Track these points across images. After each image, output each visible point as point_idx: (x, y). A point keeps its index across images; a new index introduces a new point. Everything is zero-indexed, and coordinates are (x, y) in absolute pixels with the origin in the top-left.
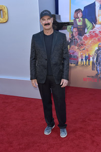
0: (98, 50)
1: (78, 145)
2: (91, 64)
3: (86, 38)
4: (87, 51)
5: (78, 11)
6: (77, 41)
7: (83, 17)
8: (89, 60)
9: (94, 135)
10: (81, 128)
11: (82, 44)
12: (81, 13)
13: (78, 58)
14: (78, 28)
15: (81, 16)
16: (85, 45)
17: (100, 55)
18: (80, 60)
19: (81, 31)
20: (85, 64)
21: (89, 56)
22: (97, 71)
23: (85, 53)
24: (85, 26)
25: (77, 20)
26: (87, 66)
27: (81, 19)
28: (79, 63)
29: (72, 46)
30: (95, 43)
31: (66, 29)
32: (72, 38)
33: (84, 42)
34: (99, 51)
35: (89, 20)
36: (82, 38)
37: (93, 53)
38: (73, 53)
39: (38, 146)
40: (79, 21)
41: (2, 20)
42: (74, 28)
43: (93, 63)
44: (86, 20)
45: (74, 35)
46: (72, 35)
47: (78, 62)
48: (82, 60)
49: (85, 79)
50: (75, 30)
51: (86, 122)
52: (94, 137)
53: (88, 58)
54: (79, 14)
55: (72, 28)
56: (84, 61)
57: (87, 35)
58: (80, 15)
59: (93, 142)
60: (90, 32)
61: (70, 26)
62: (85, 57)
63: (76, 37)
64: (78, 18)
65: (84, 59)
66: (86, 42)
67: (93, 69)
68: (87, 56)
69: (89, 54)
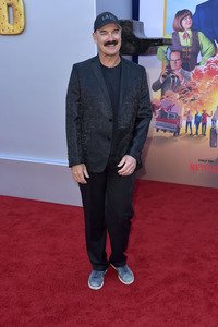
1: (177, 313)
2: (208, 132)
3: (199, 75)
4: (201, 103)
5: (182, 14)
6: (179, 82)
7: (194, 29)
8: (204, 124)
9: (212, 291)
10: (184, 275)
11: (190, 89)
12: (188, 19)
13: (179, 118)
14: (181, 53)
15: (189, 26)
16: (196, 90)
18: (184, 123)
19: (189, 60)
20: (194, 132)
21: (205, 115)
23: (195, 108)
24: (197, 48)
25: (181, 34)
26: (199, 137)
27: (190, 32)
28: (182, 130)
29: (167, 92)
30: (217, 87)
31: (156, 53)
32: (168, 74)
33: (194, 84)
35: (207, 35)
36: (191, 74)
38: (170, 108)
39: (88, 314)
40: (184, 37)
41: (11, 27)
42: (173, 51)
44: (201, 35)
45: (173, 67)
46: (169, 67)
47: (178, 129)
48: (189, 123)
49: (193, 167)
50: (174, 57)
51: (195, 261)
52: (212, 295)
53: (201, 120)
54: (184, 22)
55: (169, 51)
56: (194, 126)
57: (202, 67)
58: (186, 23)
59: (211, 306)
60: (208, 62)
61: (164, 48)
62: (196, 116)
63: (177, 73)
64: (183, 30)
65: (193, 121)
66: (198, 84)
67: (212, 145)
68: (200, 114)
69: (204, 111)
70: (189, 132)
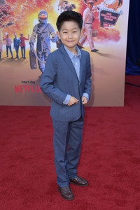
0: (39, 26)
2: (27, 55)
4: (18, 27)
8: (23, 47)
11: (5, 12)
16: (11, 14)
17: (43, 35)
18: (4, 48)
20: (15, 56)
21: (23, 39)
22: (41, 69)
23: (13, 32)
26: (20, 60)
30: (31, 10)
33: (9, 8)
34: (42, 29)
37: (29, 32)
43: (31, 53)
48: (8, 47)
49: (17, 89)
53: (20, 44)
56: (13, 50)
62: (15, 40)
65: (12, 45)
66: (13, 7)
67: (32, 67)
68: (18, 38)
69: (21, 35)
70: (10, 56)
